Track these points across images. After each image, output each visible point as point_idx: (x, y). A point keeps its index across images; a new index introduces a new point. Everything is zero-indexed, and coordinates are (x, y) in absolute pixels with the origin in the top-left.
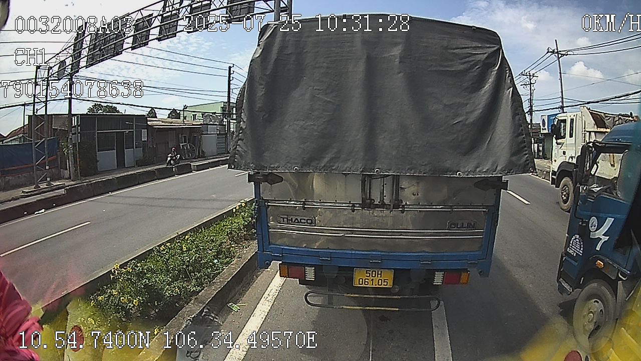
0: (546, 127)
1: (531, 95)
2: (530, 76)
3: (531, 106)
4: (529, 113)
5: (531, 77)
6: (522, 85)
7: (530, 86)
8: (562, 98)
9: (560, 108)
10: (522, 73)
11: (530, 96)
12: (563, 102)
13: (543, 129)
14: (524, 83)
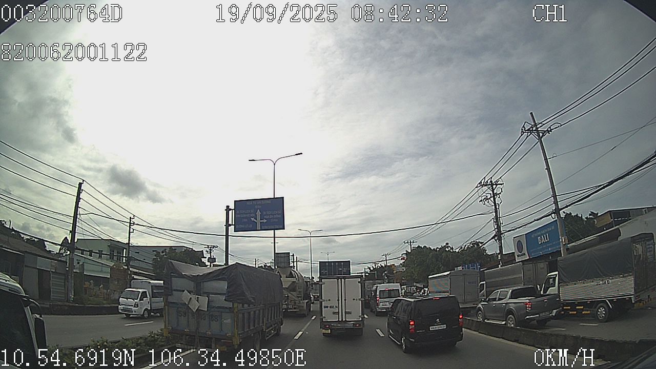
0: (525, 251)
1: (496, 212)
2: (492, 185)
3: (499, 228)
4: (496, 238)
5: (494, 186)
6: (481, 201)
7: (494, 199)
8: (555, 196)
9: (554, 213)
10: (481, 182)
11: (494, 214)
12: (556, 203)
13: (518, 256)
14: (483, 198)
